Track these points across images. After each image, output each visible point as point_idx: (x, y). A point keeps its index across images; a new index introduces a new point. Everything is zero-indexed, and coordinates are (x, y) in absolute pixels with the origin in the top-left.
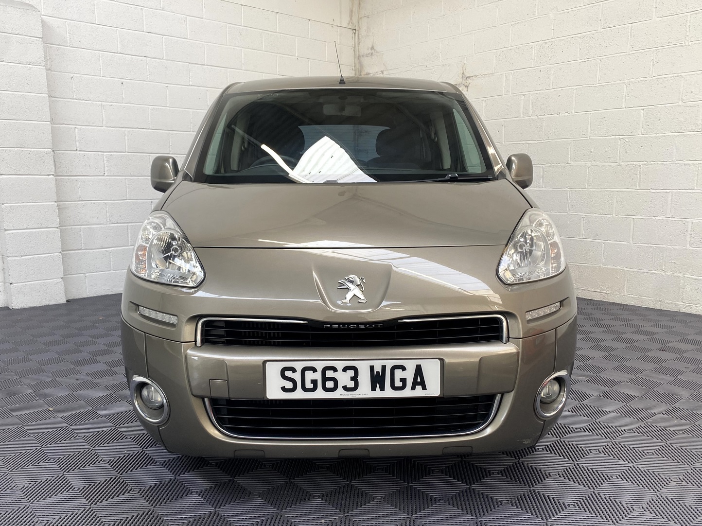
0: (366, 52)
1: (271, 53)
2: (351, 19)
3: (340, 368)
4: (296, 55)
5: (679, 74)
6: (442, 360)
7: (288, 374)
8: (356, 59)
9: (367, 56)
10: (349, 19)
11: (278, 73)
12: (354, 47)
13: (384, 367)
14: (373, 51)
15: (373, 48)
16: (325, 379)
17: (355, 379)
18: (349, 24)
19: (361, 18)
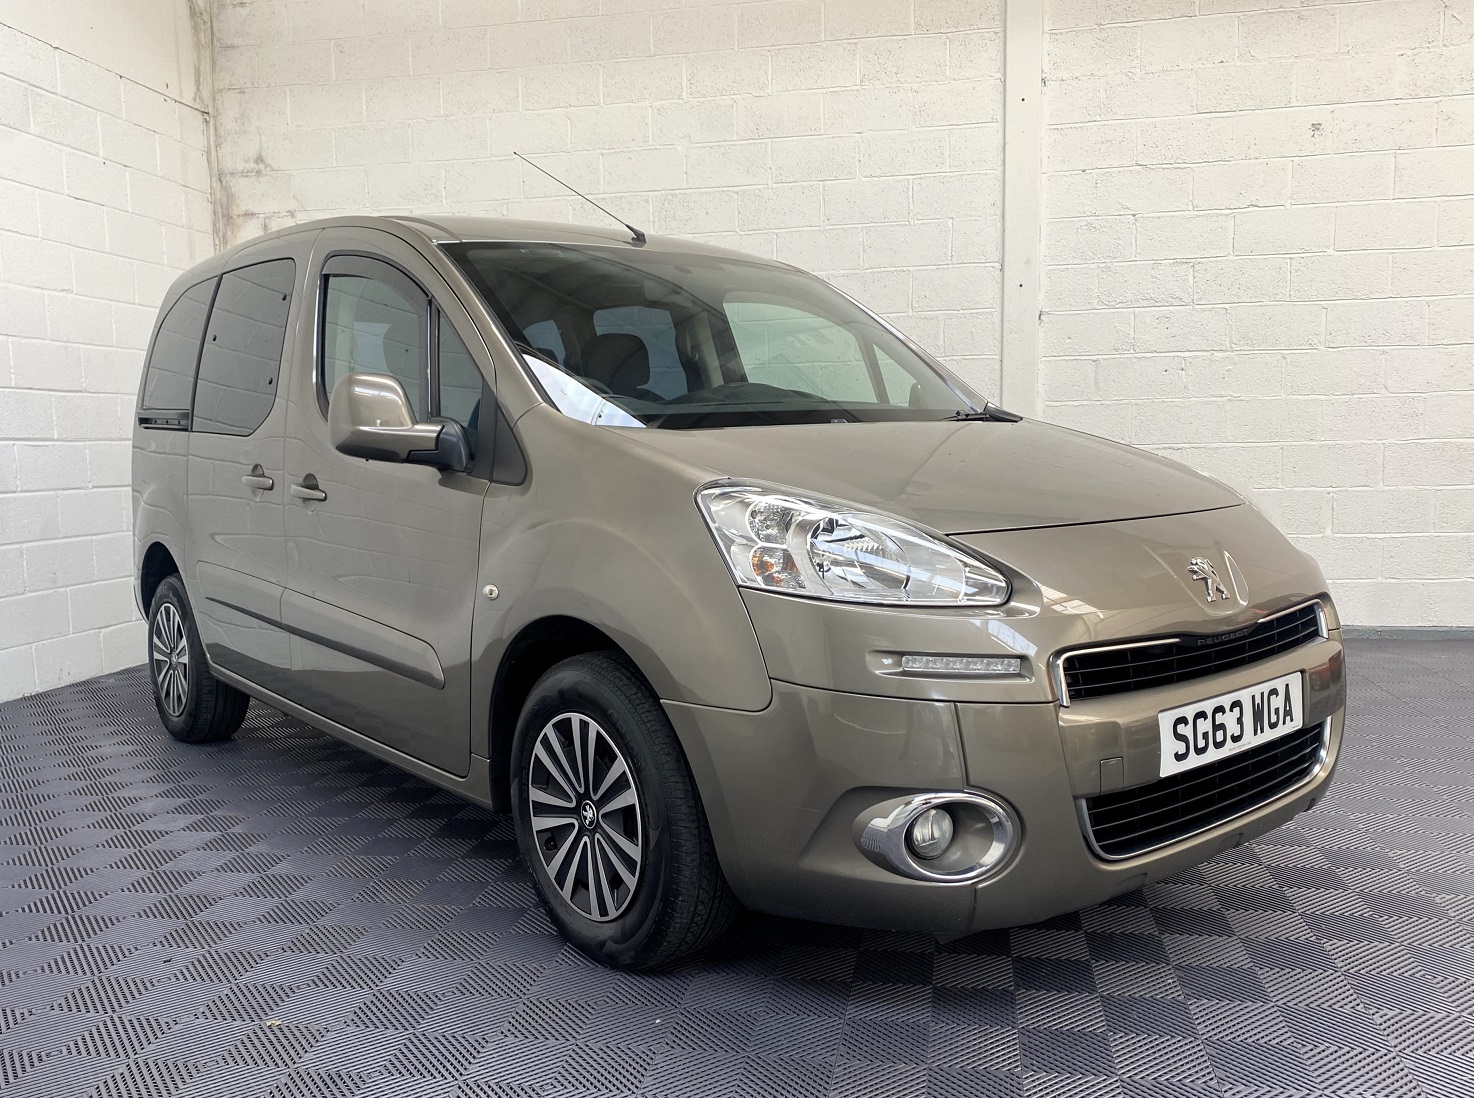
0: (240, 166)
1: (50, 143)
2: (198, 89)
3: (1227, 708)
4: (101, 154)
5: (905, 269)
6: (1302, 672)
7: (1181, 729)
8: (214, 179)
9: (245, 174)
10: (194, 89)
11: (67, 192)
12: (208, 152)
13: (1262, 694)
14: (261, 166)
15: (259, 159)
16: (1217, 727)
17: (1240, 721)
18: (195, 99)
19: (220, 91)
